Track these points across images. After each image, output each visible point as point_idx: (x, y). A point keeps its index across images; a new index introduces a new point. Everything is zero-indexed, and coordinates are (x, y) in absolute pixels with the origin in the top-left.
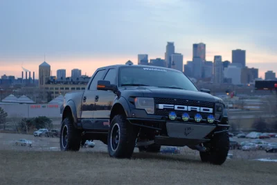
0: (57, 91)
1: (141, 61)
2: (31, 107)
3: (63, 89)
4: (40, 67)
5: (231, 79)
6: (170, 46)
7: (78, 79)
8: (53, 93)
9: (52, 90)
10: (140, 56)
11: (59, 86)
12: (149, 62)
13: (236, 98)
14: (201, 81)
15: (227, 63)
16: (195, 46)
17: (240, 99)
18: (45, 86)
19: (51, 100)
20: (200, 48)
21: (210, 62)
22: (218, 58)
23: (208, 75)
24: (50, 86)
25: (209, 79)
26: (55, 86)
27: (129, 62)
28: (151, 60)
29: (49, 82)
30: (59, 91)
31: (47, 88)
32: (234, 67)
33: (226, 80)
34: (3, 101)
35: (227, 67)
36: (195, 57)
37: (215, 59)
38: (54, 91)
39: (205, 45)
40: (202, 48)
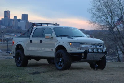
5: (21, 27)
14: (8, 28)
15: (19, 20)
16: (5, 12)
20: (8, 12)
21: (12, 19)
22: (15, 17)
23: (11, 25)
25: (12, 27)
32: (23, 22)
33: (19, 28)
35: (19, 21)
36: (5, 16)
37: (14, 18)
39: (10, 11)
40: (9, 13)
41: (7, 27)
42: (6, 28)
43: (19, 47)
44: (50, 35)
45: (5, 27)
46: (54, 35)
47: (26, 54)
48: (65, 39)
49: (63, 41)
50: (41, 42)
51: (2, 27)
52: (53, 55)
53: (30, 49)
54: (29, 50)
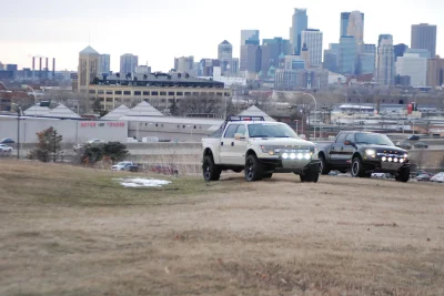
0: (109, 96)
1: (247, 42)
2: (82, 125)
3: (119, 93)
4: (82, 54)
5: (408, 78)
6: (300, 17)
7: (145, 76)
8: (102, 99)
9: (101, 96)
10: (244, 33)
11: (114, 88)
12: (261, 44)
13: (417, 114)
14: (354, 81)
15: (400, 49)
16: (345, 16)
17: (423, 116)
18: (88, 87)
19: (105, 113)
20: (354, 20)
21: (371, 46)
22: (385, 38)
23: (366, 69)
24: (97, 88)
25: (369, 77)
26: (106, 88)
27: (225, 42)
28: (264, 41)
29: (95, 81)
30: (114, 96)
31: (93, 92)
32: (417, 56)
33: (398, 80)
34: (27, 112)
35: (401, 55)
36: (343, 36)
37: (380, 41)
38: (105, 96)
39: (363, 15)
41: (349, 80)
42: (347, 83)
43: (208, 152)
44: (241, 135)
45: (344, 79)
46: (247, 135)
47: (217, 161)
48: (259, 141)
49: (255, 144)
50: (233, 144)
51: (333, 78)
52: (243, 162)
53: (222, 154)
54: (221, 157)
